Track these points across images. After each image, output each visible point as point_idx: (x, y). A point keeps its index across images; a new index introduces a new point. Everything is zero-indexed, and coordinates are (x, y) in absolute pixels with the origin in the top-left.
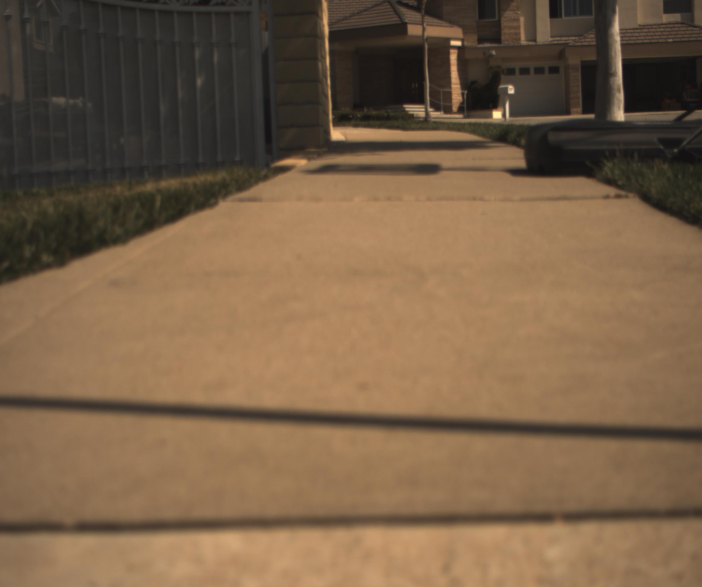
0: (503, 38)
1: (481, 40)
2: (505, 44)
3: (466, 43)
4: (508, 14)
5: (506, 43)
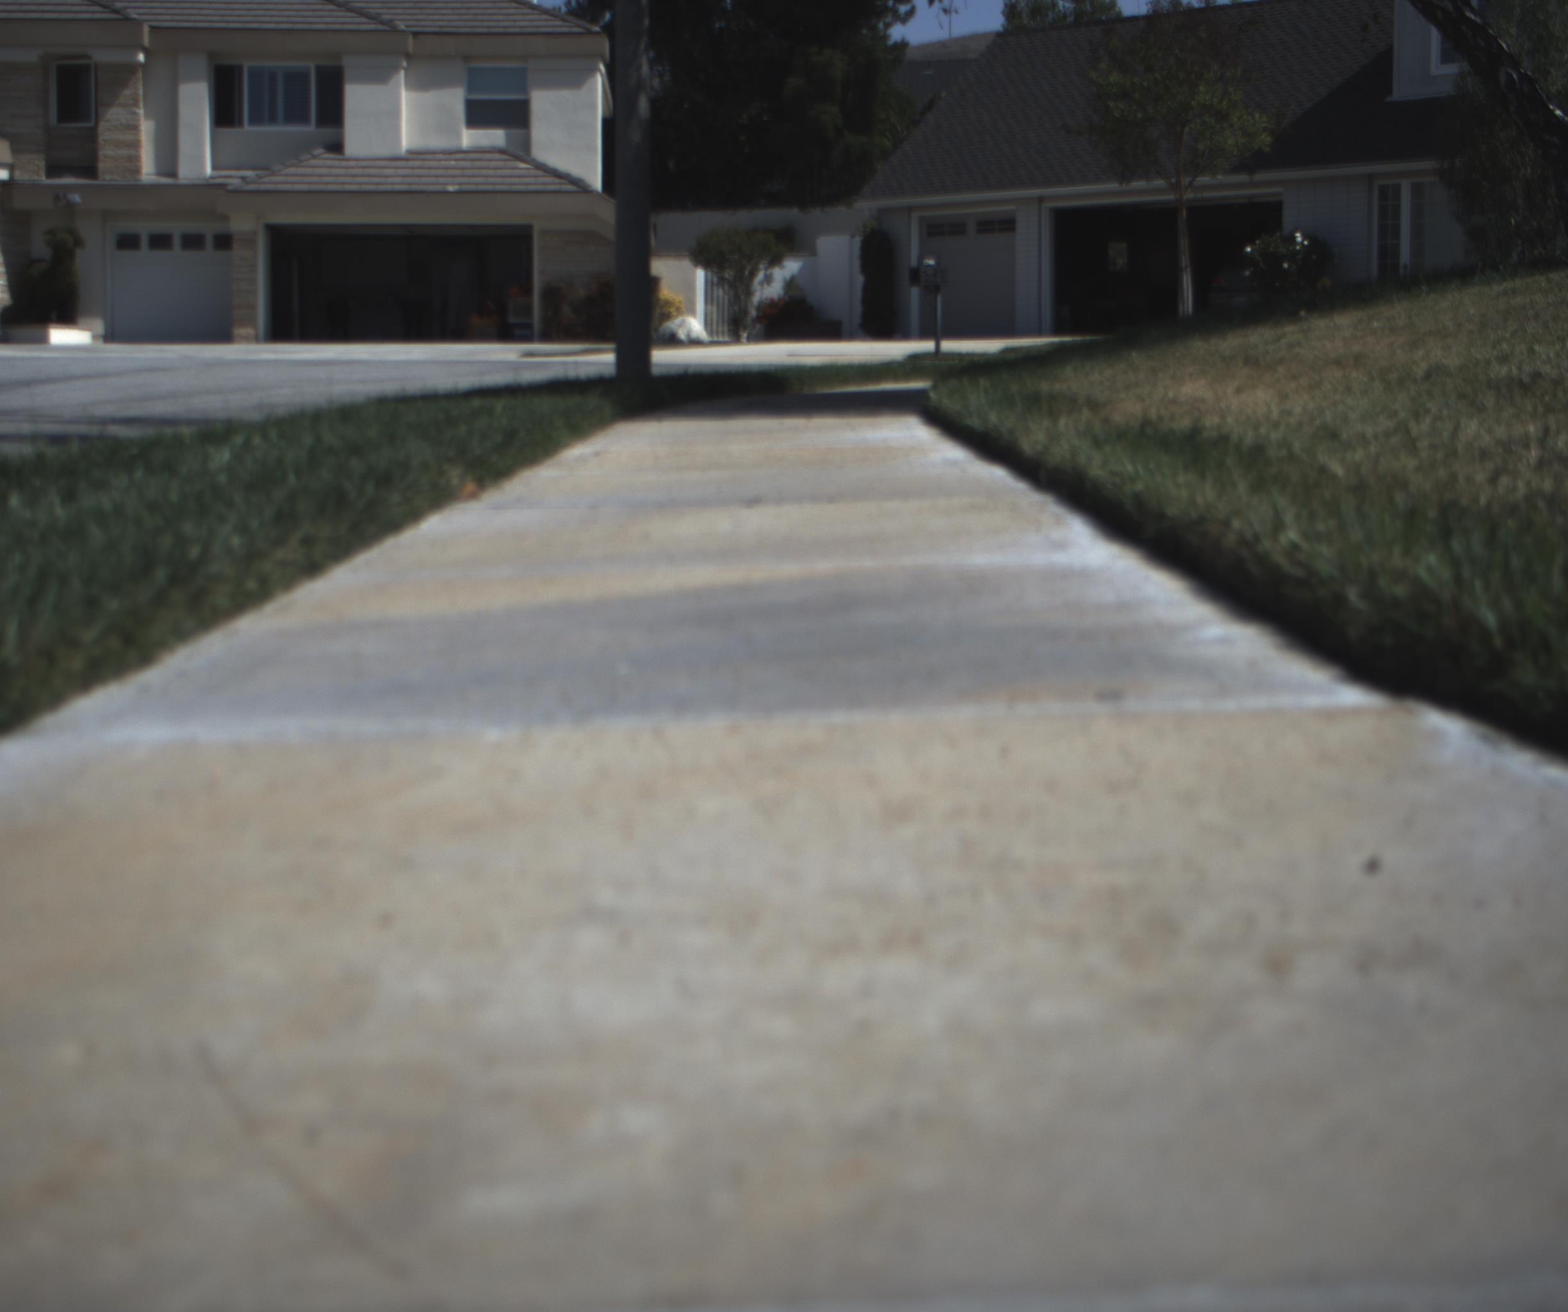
0: (102, 166)
1: (53, 170)
2: (105, 180)
3: (18, 175)
4: (114, 115)
5: (108, 177)
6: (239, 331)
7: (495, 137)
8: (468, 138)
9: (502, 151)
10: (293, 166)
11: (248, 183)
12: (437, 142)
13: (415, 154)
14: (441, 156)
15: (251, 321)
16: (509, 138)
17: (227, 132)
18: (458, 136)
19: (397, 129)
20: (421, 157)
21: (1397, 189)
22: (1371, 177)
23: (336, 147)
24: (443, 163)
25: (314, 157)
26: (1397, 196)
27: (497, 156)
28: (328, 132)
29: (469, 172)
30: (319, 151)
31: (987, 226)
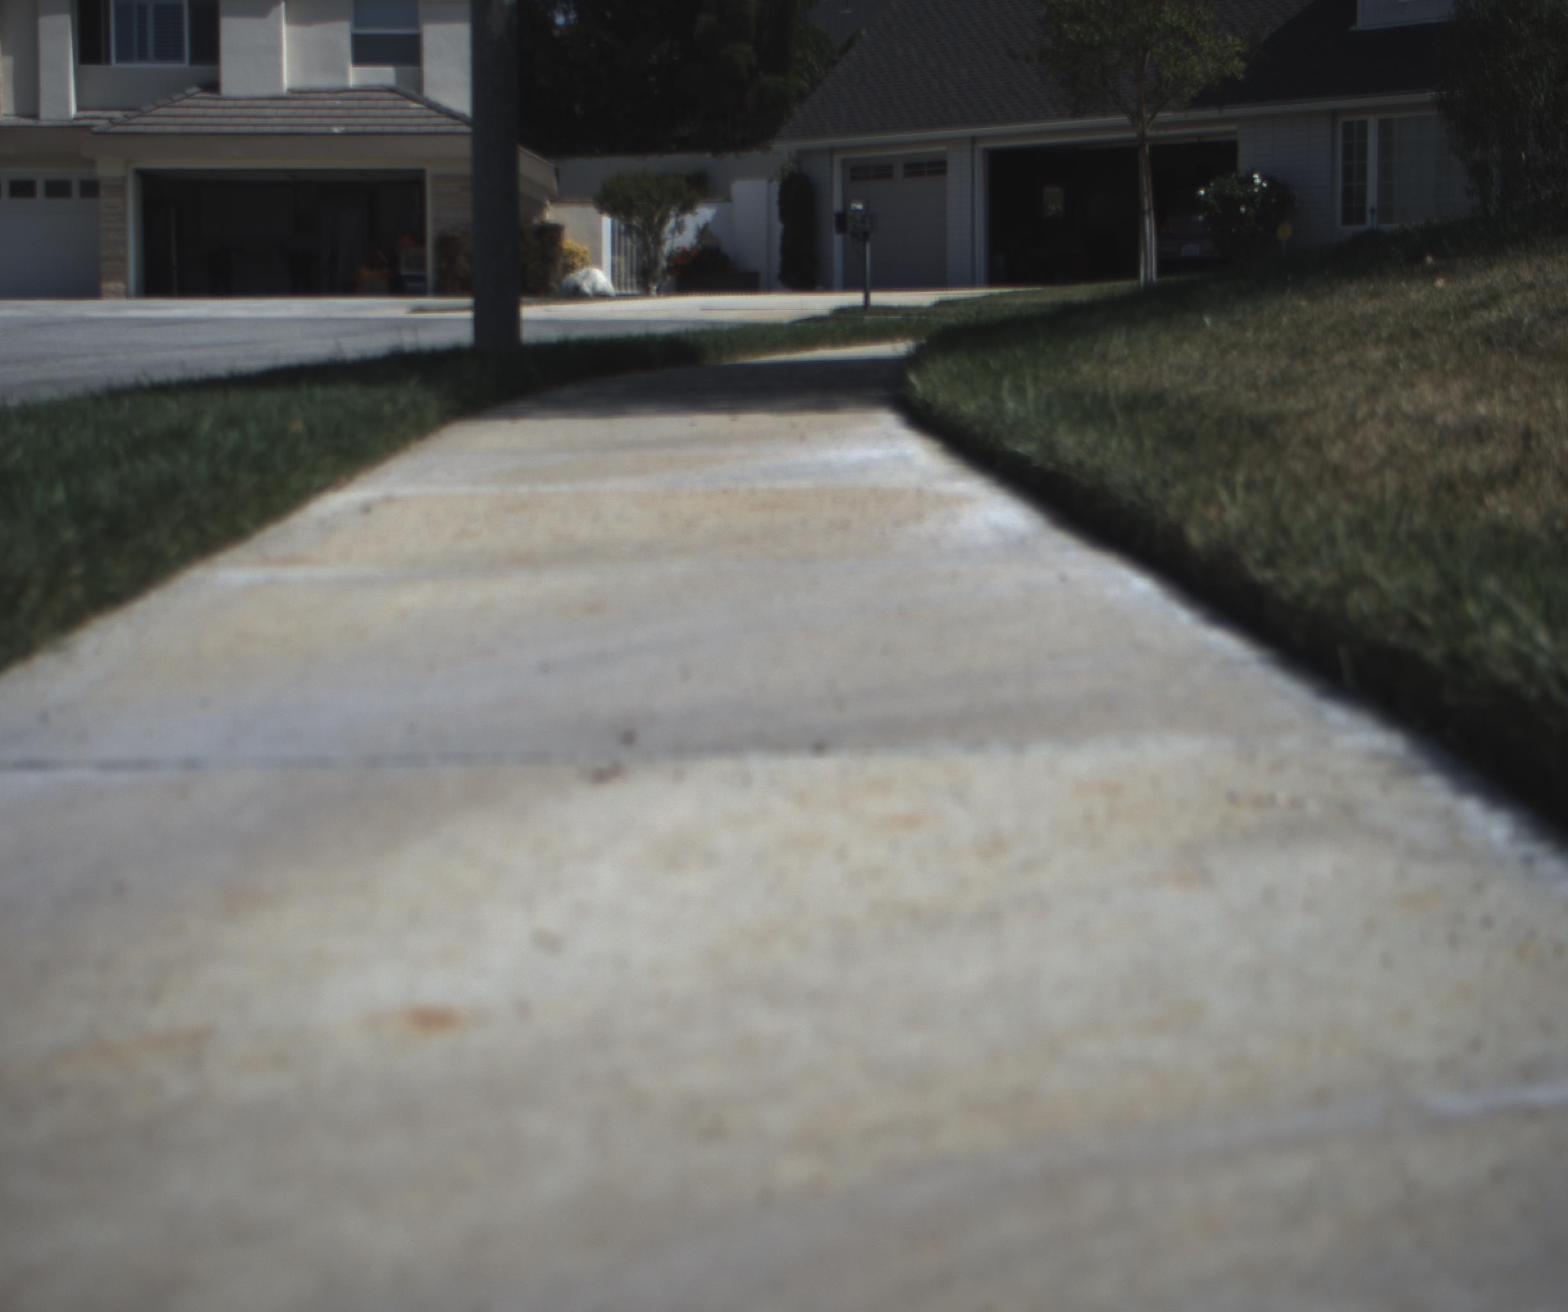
6: (107, 286)
7: (385, 75)
8: (355, 76)
9: (391, 90)
10: (164, 106)
11: (115, 125)
12: (322, 81)
13: (296, 94)
14: (325, 95)
15: (122, 275)
16: (399, 77)
17: (93, 69)
18: (345, 73)
19: (278, 65)
20: (304, 96)
21: (1363, 125)
22: (1334, 114)
23: (212, 86)
24: (328, 103)
25: (188, 97)
26: (1363, 133)
27: (387, 95)
28: (202, 70)
29: (356, 112)
30: (194, 90)
31: (915, 168)
